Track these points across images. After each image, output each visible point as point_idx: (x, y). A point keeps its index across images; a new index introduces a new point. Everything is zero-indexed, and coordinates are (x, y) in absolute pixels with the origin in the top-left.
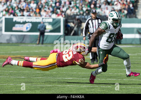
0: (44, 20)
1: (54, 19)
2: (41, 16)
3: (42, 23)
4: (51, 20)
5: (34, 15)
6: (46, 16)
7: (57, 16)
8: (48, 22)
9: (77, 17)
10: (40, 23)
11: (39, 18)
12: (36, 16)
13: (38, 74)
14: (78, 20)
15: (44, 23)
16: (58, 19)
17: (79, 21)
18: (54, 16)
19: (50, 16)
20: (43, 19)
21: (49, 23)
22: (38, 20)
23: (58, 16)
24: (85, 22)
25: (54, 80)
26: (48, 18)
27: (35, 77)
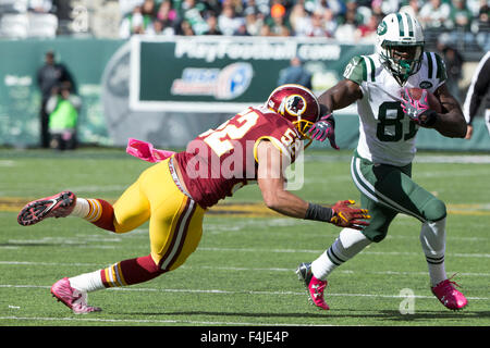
0: (304, 53)
1: (345, 49)
2: (292, 32)
3: (296, 63)
4: (333, 52)
5: (265, 30)
6: (312, 35)
7: (358, 32)
8: (320, 60)
9: (444, 39)
10: (285, 63)
11: (282, 44)
12: (271, 33)
13: (280, 276)
14: (447, 49)
15: (303, 63)
16: (364, 47)
17: (450, 55)
18: (347, 34)
19: (330, 35)
20: (299, 46)
21: (328, 64)
22: (279, 53)
23: (363, 35)
25: (345, 301)
26: (321, 44)
27: (268, 288)
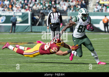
1: (23, 13)
2: (13, 10)
4: (21, 14)
5: (8, 10)
6: (17, 11)
7: (25, 10)
8: (18, 16)
9: (41, 11)
10: (12, 16)
11: (11, 13)
12: (9, 11)
13: (11, 56)
14: (42, 13)
15: (15, 16)
16: (27, 13)
17: (43, 14)
18: (23, 11)
19: (20, 11)
20: (14, 13)
21: (20, 16)
22: (11, 14)
23: (26, 11)
24: (47, 15)
25: (23, 60)
26: (18, 13)
27: (9, 58)
